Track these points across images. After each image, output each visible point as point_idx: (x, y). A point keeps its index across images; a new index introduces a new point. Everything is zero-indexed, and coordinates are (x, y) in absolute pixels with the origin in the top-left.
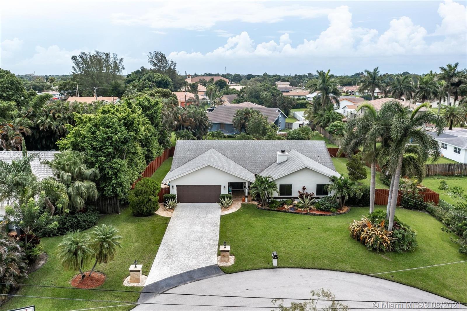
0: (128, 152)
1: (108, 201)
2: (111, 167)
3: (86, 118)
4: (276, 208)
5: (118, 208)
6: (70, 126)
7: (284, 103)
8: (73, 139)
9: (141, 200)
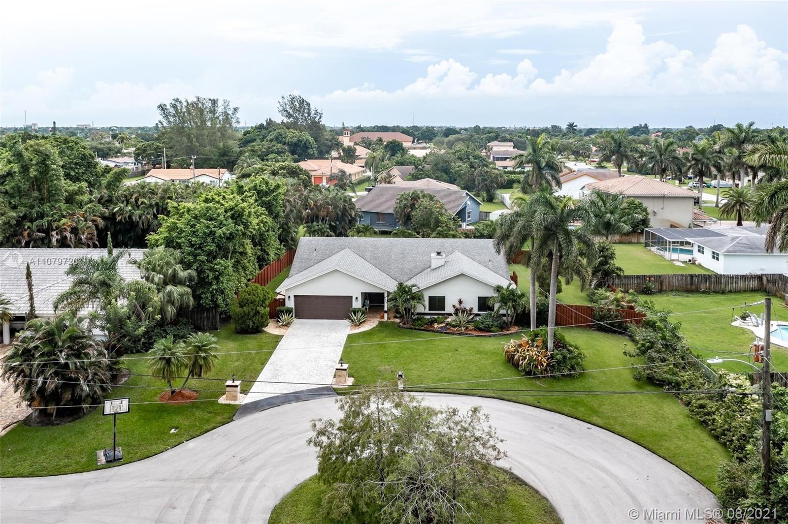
0: (234, 252)
1: (205, 314)
2: (212, 269)
3: (184, 208)
4: (422, 326)
5: (217, 323)
6: (164, 218)
7: (486, 180)
8: (166, 234)
9: (246, 312)
